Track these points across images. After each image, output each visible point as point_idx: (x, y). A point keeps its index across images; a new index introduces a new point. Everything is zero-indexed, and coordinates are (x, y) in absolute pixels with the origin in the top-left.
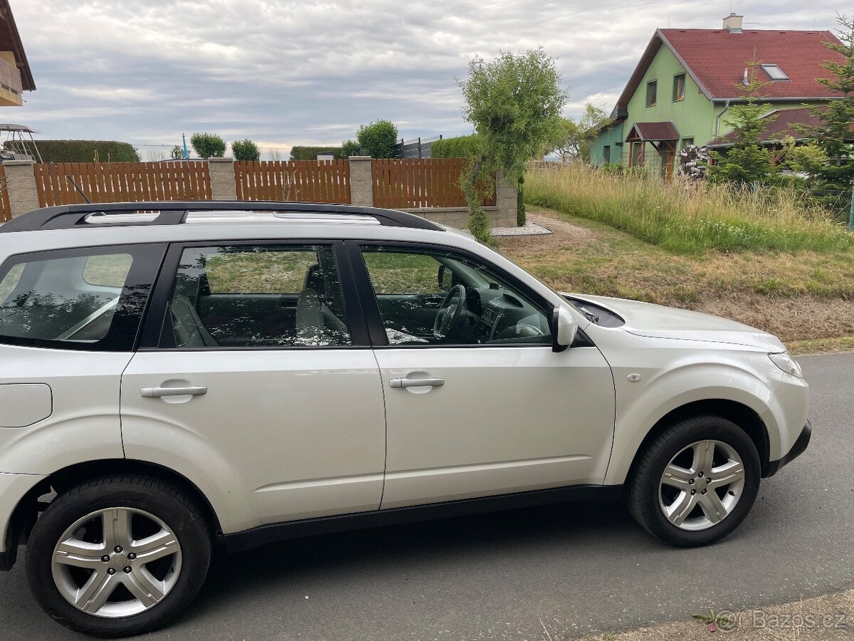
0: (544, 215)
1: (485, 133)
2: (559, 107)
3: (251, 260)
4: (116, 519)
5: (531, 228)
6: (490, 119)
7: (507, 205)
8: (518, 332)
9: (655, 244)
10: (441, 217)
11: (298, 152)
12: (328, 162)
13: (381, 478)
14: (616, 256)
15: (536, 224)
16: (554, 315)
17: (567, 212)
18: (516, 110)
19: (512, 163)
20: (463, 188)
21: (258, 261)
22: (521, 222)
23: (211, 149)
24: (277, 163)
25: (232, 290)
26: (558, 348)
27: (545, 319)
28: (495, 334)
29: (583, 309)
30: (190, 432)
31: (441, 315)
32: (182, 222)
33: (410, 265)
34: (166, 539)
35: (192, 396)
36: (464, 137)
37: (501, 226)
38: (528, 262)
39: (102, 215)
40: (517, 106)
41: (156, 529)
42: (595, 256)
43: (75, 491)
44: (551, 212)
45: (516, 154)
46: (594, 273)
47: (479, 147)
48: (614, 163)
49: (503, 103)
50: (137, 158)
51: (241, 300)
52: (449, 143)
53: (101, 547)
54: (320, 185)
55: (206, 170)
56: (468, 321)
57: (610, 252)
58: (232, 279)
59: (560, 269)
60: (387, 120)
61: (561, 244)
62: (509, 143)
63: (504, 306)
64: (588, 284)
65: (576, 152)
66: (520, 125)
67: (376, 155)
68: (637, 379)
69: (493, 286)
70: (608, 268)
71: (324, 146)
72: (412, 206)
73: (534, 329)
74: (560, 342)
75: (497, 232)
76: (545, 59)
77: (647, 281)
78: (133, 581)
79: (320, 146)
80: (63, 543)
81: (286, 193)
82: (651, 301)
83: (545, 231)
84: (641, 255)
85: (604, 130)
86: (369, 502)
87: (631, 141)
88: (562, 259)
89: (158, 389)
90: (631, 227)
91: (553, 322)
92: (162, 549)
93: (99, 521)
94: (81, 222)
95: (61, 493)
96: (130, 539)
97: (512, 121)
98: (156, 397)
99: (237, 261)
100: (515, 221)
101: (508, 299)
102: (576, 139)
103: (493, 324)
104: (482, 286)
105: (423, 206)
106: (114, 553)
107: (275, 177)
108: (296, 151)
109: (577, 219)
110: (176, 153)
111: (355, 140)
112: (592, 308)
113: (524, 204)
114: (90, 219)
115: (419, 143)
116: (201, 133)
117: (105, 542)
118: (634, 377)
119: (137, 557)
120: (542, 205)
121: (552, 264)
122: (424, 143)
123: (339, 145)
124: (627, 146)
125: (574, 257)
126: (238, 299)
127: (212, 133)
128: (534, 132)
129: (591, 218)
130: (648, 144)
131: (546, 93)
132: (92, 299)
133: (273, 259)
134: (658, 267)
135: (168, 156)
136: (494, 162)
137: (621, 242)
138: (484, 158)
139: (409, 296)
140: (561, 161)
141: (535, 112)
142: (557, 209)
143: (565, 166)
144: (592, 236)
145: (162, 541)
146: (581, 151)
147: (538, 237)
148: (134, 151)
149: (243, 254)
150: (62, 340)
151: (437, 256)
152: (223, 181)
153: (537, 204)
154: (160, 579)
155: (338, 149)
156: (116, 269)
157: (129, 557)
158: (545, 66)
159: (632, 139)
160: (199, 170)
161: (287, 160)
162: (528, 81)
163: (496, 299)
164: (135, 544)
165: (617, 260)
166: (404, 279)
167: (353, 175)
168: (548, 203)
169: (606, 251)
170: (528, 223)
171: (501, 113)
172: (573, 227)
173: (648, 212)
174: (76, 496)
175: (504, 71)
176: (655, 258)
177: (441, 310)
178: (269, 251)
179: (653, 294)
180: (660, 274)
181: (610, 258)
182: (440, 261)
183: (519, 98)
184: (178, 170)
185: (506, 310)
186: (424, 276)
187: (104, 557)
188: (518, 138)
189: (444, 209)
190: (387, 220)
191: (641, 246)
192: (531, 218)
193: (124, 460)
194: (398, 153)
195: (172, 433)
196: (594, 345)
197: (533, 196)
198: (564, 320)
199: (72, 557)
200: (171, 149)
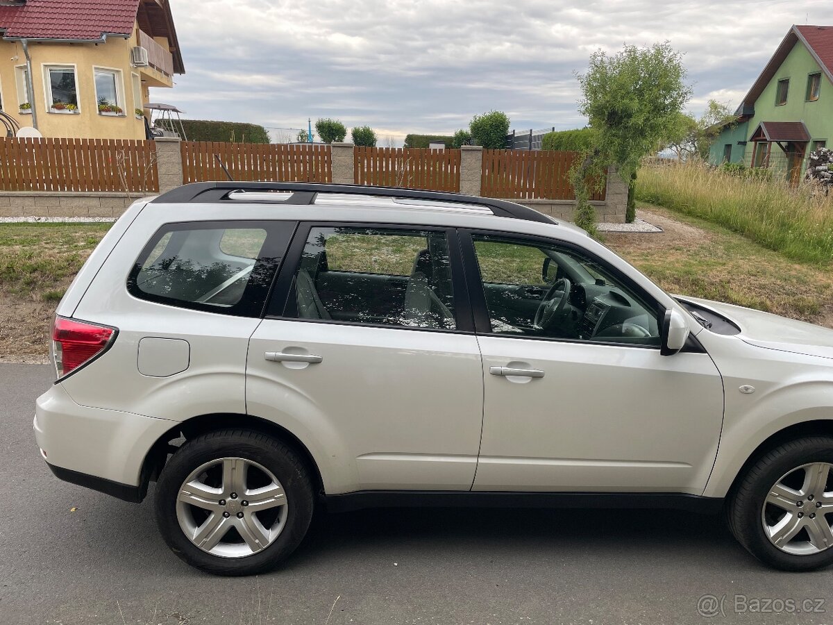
0: (654, 212)
1: (599, 126)
2: (681, 103)
3: (363, 241)
4: (234, 468)
5: (639, 225)
6: (606, 113)
7: (616, 201)
8: (623, 331)
9: (774, 250)
10: (548, 208)
11: (412, 139)
12: (441, 150)
13: (474, 460)
14: (731, 260)
15: (645, 222)
16: (666, 318)
17: (680, 210)
18: (635, 105)
19: (626, 158)
20: (571, 181)
21: (368, 242)
22: (630, 219)
23: (333, 134)
24: (393, 150)
25: (344, 268)
26: (667, 352)
27: (655, 321)
28: (598, 331)
29: (694, 313)
30: (305, 397)
31: (543, 307)
32: (311, 202)
33: (513, 256)
34: (275, 492)
35: (308, 364)
36: (577, 130)
37: (608, 222)
38: (635, 260)
39: (242, 192)
40: (637, 101)
41: (268, 482)
42: (707, 259)
43: (202, 438)
44: (663, 210)
45: (631, 149)
46: (704, 276)
47: (592, 140)
48: (735, 163)
49: (622, 98)
50: (267, 140)
51: (352, 278)
52: (562, 135)
53: (220, 491)
54: (431, 173)
55: (329, 154)
56: (570, 315)
57: (724, 256)
58: (344, 258)
59: (668, 269)
60: (500, 111)
61: (671, 244)
62: (625, 138)
63: (610, 303)
64: (697, 287)
65: (693, 149)
66: (639, 120)
67: (486, 146)
68: (750, 391)
69: (599, 282)
70: (721, 271)
71: (437, 134)
72: (518, 197)
73: (641, 329)
74: (670, 345)
75: (603, 227)
76: (671, 53)
77: (764, 288)
78: (244, 526)
79: (433, 134)
80: (188, 484)
81: (400, 179)
82: (765, 309)
83: (655, 229)
84: (759, 260)
85: (726, 128)
86: (461, 483)
87: (756, 141)
88: (671, 259)
89: (280, 354)
90: (748, 230)
91: (663, 323)
92: (270, 501)
93: (219, 467)
94: (225, 198)
95: (189, 438)
96: (245, 487)
97: (630, 116)
98: (277, 361)
99: (351, 241)
100: (623, 217)
101: (615, 296)
102: (694, 136)
103: (597, 321)
104: (588, 282)
105: (530, 197)
106: (230, 499)
107: (390, 162)
108: (410, 139)
109: (690, 219)
110: (302, 137)
111: (467, 130)
112: (704, 313)
113: (636, 201)
114: (233, 195)
115: (531, 135)
116: (325, 118)
117: (223, 488)
118: (747, 389)
119: (250, 505)
120: (653, 202)
121: (660, 263)
122: (536, 134)
123: (451, 134)
124: (751, 145)
125: (684, 258)
126: (348, 277)
127: (335, 119)
128: (652, 128)
129: (705, 219)
130: (775, 145)
131: (668, 88)
132: (224, 267)
133: (382, 241)
134: (776, 275)
135: (294, 139)
136: (606, 156)
137: (737, 245)
138: (597, 152)
139: (510, 286)
140: (677, 158)
141: (656, 107)
142: (669, 207)
143: (680, 163)
144: (705, 237)
145: (272, 493)
146: (700, 149)
147: (647, 235)
148: (265, 133)
149: (357, 236)
150: (201, 302)
151: (545, 248)
152: (343, 165)
153: (648, 202)
154: (268, 528)
155: (450, 139)
156: (243, 241)
157: (242, 503)
158: (670, 60)
159: (757, 138)
160: (323, 154)
161: (402, 147)
162: (650, 75)
163: (602, 295)
164: (248, 493)
165: (731, 264)
166: (505, 268)
167: (463, 164)
168: (659, 201)
169: (720, 254)
170: (637, 220)
171: (619, 107)
172: (685, 227)
173: (770, 216)
174: (202, 443)
175: (626, 65)
176: (774, 266)
177: (544, 303)
178: (381, 234)
179: (768, 303)
180: (779, 282)
181: (724, 261)
182: (546, 254)
183: (640, 93)
184: (304, 153)
185: (612, 308)
186: (526, 267)
187: (221, 501)
188: (634, 134)
189: (551, 201)
190: (500, 211)
191: (759, 251)
192: (641, 215)
193: (246, 416)
194: (508, 143)
195: (287, 395)
196: (705, 352)
197: (644, 193)
198: (675, 322)
199: (195, 498)
200: (298, 133)
